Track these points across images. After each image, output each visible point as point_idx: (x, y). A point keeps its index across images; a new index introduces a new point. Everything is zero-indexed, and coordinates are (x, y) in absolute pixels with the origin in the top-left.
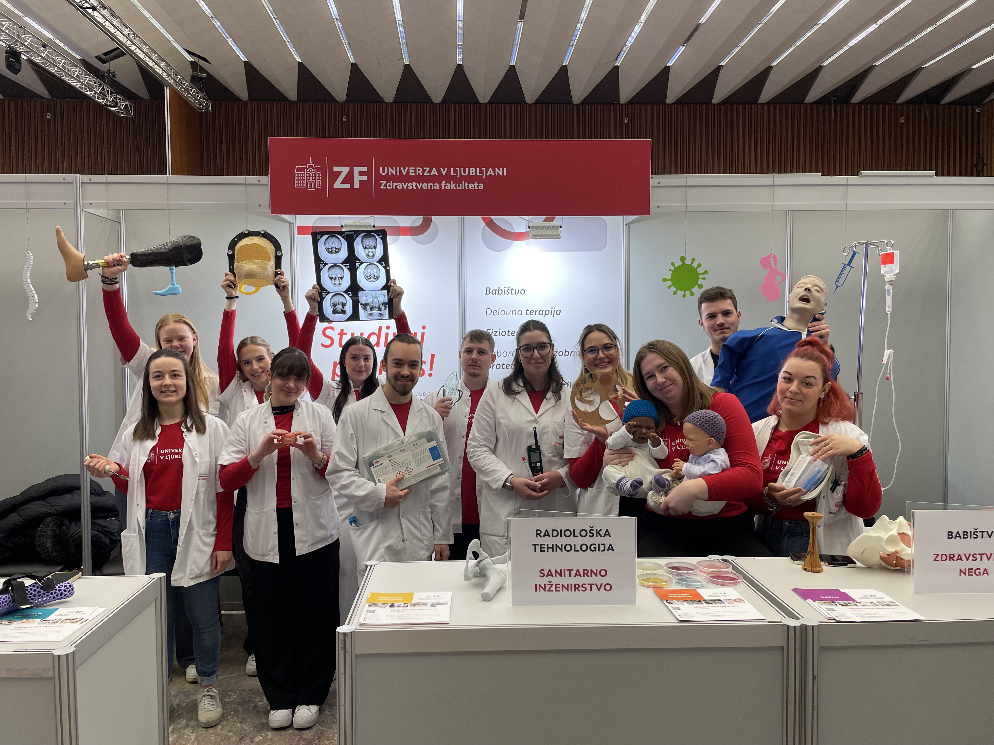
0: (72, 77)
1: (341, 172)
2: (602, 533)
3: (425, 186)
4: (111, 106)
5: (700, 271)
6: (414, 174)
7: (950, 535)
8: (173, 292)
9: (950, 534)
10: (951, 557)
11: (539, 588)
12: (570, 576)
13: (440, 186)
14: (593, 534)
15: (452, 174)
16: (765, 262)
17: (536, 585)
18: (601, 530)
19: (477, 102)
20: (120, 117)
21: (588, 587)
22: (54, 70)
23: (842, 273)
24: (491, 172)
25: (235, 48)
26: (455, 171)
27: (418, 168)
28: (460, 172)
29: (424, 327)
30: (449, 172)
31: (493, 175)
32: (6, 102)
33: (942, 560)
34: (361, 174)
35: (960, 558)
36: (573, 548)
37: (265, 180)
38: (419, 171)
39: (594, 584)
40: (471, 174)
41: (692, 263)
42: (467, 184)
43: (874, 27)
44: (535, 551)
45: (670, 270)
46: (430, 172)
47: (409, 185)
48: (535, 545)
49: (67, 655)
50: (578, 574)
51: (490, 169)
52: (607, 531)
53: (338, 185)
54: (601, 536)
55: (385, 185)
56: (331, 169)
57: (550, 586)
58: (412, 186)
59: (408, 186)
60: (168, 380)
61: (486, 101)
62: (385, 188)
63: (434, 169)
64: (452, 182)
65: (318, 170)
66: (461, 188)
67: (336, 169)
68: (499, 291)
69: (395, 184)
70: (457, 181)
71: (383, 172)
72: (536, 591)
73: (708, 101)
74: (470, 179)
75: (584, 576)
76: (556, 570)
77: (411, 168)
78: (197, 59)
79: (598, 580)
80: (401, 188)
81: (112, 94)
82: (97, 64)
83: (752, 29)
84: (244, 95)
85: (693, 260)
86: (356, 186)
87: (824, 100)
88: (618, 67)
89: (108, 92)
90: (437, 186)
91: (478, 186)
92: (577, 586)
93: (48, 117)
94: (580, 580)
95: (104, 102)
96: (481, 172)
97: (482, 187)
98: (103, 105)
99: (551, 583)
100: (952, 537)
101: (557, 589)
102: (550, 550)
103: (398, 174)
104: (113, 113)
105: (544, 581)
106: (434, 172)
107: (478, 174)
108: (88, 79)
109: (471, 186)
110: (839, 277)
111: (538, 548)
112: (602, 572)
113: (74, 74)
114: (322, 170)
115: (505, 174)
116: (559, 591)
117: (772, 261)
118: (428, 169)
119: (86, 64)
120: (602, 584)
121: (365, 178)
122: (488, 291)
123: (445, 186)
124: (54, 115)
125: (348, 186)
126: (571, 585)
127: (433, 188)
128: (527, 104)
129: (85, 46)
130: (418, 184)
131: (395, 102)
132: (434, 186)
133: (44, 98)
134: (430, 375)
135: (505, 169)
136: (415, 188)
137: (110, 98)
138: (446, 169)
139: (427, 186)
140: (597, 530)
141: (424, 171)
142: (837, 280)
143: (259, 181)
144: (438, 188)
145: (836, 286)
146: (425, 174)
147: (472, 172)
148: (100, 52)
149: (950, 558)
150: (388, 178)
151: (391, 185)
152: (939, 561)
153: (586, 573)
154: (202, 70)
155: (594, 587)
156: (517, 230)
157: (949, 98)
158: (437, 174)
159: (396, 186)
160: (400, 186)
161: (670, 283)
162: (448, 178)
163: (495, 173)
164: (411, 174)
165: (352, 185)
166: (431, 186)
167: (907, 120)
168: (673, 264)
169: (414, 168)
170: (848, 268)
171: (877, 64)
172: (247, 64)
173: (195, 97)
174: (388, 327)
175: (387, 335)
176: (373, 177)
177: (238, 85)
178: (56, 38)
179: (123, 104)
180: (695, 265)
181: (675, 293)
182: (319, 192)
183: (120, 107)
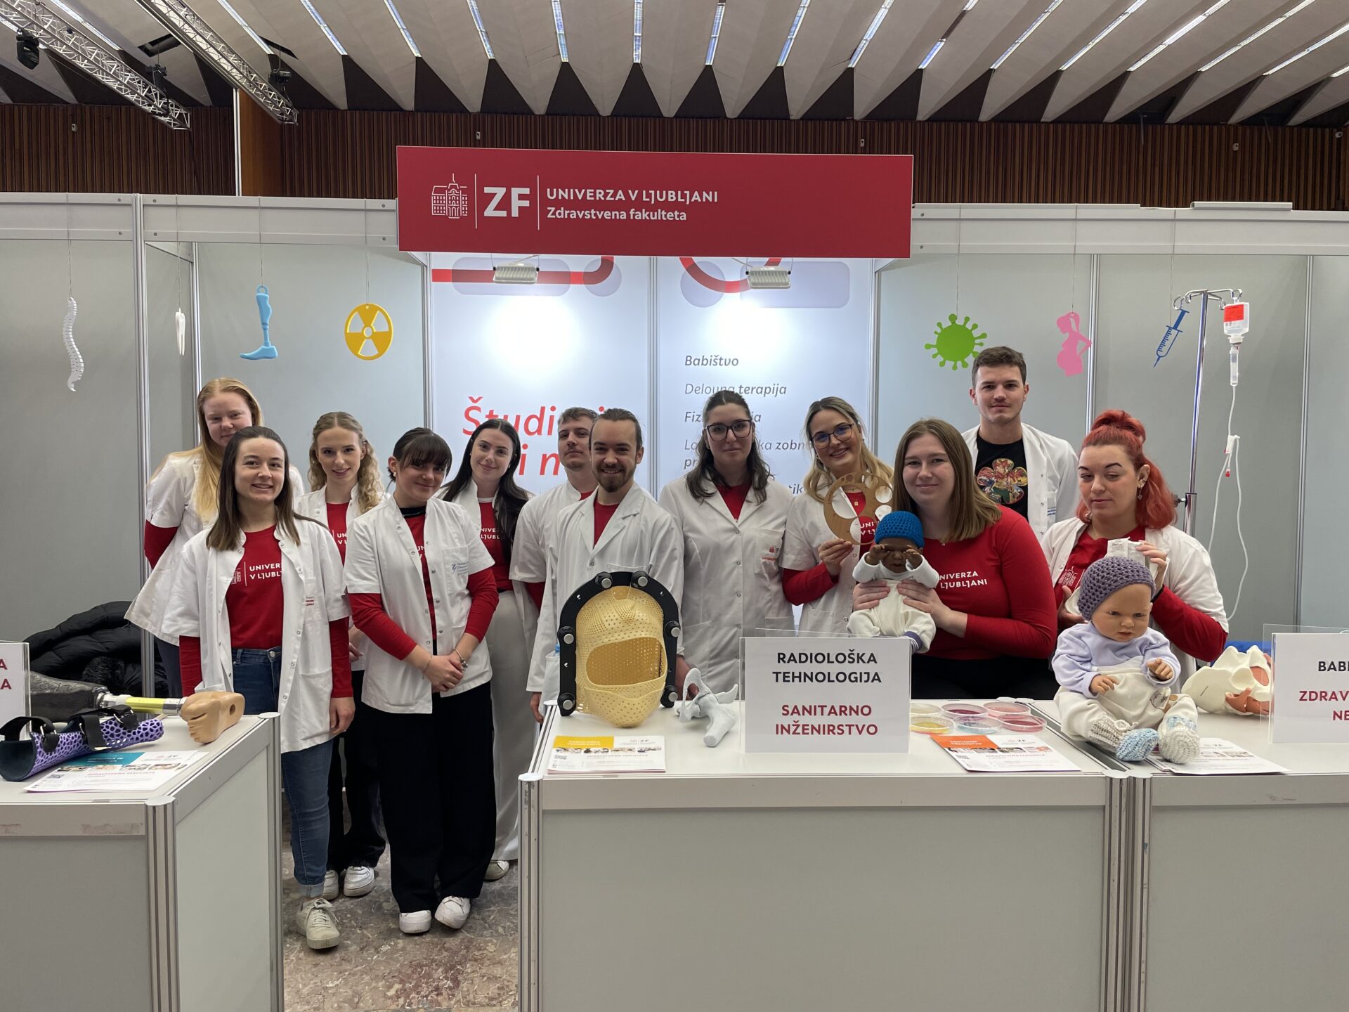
0: (108, 74)
1: (494, 195)
2: (866, 658)
3: (607, 215)
4: (159, 114)
5: (976, 333)
6: (593, 199)
7: (1322, 666)
8: (266, 355)
9: (1322, 664)
10: (1323, 695)
11: (782, 729)
12: (822, 714)
13: (628, 215)
14: (853, 659)
15: (644, 199)
16: (1064, 323)
17: (777, 726)
18: (863, 654)
19: (660, 116)
20: (171, 129)
21: (846, 729)
22: (83, 65)
23: (1165, 339)
24: (696, 197)
25: (330, 37)
26: (649, 196)
27: (598, 191)
28: (655, 196)
30: (640, 195)
31: (700, 200)
32: (16, 108)
33: (1310, 700)
34: (521, 197)
35: (1334, 697)
36: (827, 678)
37: (392, 204)
38: (600, 194)
39: (853, 725)
40: (670, 200)
41: (965, 323)
42: (664, 213)
43: (1200, 19)
44: (777, 681)
45: (936, 333)
46: (614, 195)
47: (586, 213)
48: (777, 673)
49: (165, 806)
50: (832, 711)
51: (696, 193)
52: (872, 655)
53: (490, 212)
54: (864, 662)
55: (554, 213)
56: (481, 190)
57: (795, 727)
58: (590, 214)
59: (584, 215)
60: (266, 471)
61: (672, 114)
62: (554, 217)
63: (620, 192)
64: (644, 210)
65: (464, 191)
66: (655, 218)
67: (487, 190)
68: (703, 361)
69: (567, 212)
70: (652, 208)
71: (552, 195)
72: (777, 733)
73: (974, 119)
74: (668, 206)
75: (841, 714)
76: (803, 706)
77: (588, 191)
78: (277, 52)
79: (860, 720)
80: (575, 217)
81: (161, 98)
82: (142, 57)
83: (1036, 20)
84: (341, 102)
85: (967, 319)
86: (515, 213)
87: (1130, 119)
88: (852, 69)
89: (156, 94)
90: (624, 216)
91: (679, 216)
92: (831, 728)
93: (74, 129)
94: (835, 720)
95: (150, 109)
96: (684, 196)
97: (684, 217)
98: (149, 113)
99: (798, 723)
100: (1324, 670)
101: (806, 731)
102: (797, 679)
103: (572, 198)
104: (162, 123)
105: (788, 721)
106: (620, 195)
107: (680, 200)
108: (129, 77)
109: (670, 216)
110: (1162, 344)
111: (780, 676)
112: (865, 710)
113: (110, 70)
114: (469, 192)
115: (716, 200)
116: (808, 734)
117: (1073, 321)
118: (612, 191)
119: (126, 57)
120: (864, 726)
121: (526, 203)
122: (688, 360)
123: (634, 215)
124: (82, 127)
125: (503, 214)
126: (824, 726)
127: (618, 218)
128: (728, 119)
129: (125, 32)
130: (598, 212)
131: (548, 113)
132: (620, 215)
133: (68, 103)
135: (716, 193)
136: (594, 217)
137: (160, 103)
138: (637, 192)
139: (610, 214)
140: (858, 654)
141: (606, 195)
142: (1160, 349)
143: (384, 206)
144: (625, 218)
145: (1157, 357)
146: (608, 198)
147: (672, 196)
148: (146, 40)
149: (1321, 697)
150: (558, 203)
151: (562, 213)
152: (1306, 700)
153: (843, 710)
154: (285, 66)
155: (854, 729)
156: (729, 279)
157: (1298, 118)
158: (624, 199)
159: (569, 214)
160: (573, 215)
161: (935, 351)
162: (639, 205)
163: (701, 198)
164: (588, 198)
165: (509, 212)
166: (615, 215)
167: (1243, 147)
168: (939, 325)
169: (593, 191)
170: (1174, 332)
171: (1203, 69)
172: (346, 60)
173: (276, 104)
174: (553, 409)
175: (552, 418)
176: (538, 202)
177: (334, 88)
178: (85, 21)
179: (176, 112)
180: (969, 326)
181: (942, 364)
182: (465, 221)
183: (173, 116)
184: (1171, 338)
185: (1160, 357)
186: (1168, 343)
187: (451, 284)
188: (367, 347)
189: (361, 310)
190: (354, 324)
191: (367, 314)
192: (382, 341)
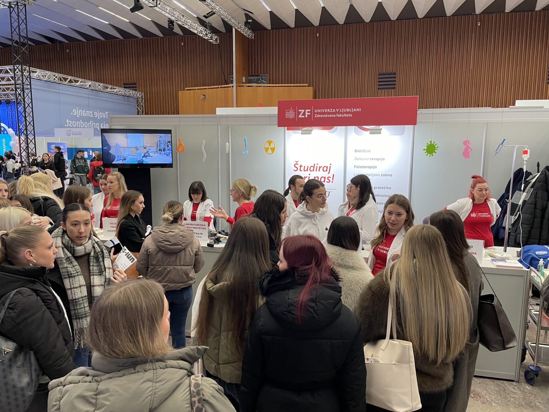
0: (194, 29)
1: (301, 112)
3: (330, 116)
4: (210, 40)
5: (436, 146)
13: (336, 116)
20: (213, 44)
22: (186, 27)
24: (355, 110)
25: (265, 6)
26: (342, 110)
28: (344, 110)
29: (331, 164)
30: (339, 110)
34: (308, 112)
38: (329, 110)
42: (345, 115)
45: (426, 146)
46: (332, 111)
51: (355, 109)
53: (300, 116)
56: (298, 110)
58: (326, 116)
59: (324, 116)
61: (395, 19)
62: (316, 117)
63: (334, 110)
65: (294, 111)
66: (343, 116)
67: (300, 111)
68: (360, 151)
70: (342, 113)
71: (316, 111)
73: (533, 10)
74: (347, 113)
77: (326, 109)
78: (248, 13)
81: (210, 33)
82: (204, 19)
84: (269, 27)
85: (434, 142)
89: (208, 33)
90: (335, 116)
93: (182, 44)
95: (207, 38)
96: (351, 110)
97: (351, 115)
98: (206, 40)
103: (321, 111)
104: (210, 42)
106: (334, 111)
108: (201, 28)
109: (347, 115)
113: (195, 27)
114: (295, 111)
115: (360, 111)
117: (468, 142)
118: (332, 110)
119: (199, 19)
121: (309, 114)
122: (356, 151)
123: (338, 116)
124: (185, 44)
125: (303, 117)
127: (333, 116)
128: (419, 18)
129: (199, 12)
130: (328, 115)
131: (344, 24)
133: (180, 35)
134: (332, 182)
135: (360, 109)
137: (209, 35)
141: (330, 110)
142: (496, 151)
143: (274, 115)
146: (331, 111)
147: (348, 110)
148: (205, 14)
150: (318, 113)
151: (319, 116)
154: (251, 18)
160: (321, 116)
161: (426, 151)
162: (339, 113)
164: (326, 112)
168: (427, 144)
170: (501, 145)
172: (271, 13)
173: (247, 33)
174: (317, 164)
175: (317, 167)
176: (312, 113)
177: (266, 23)
178: (187, 9)
179: (215, 37)
180: (435, 144)
181: (427, 155)
182: (294, 119)
183: (214, 39)
184: (500, 147)
185: (496, 153)
186: (499, 149)
187: (291, 131)
188: (270, 151)
189: (268, 142)
190: (267, 145)
191: (270, 143)
192: (273, 149)
